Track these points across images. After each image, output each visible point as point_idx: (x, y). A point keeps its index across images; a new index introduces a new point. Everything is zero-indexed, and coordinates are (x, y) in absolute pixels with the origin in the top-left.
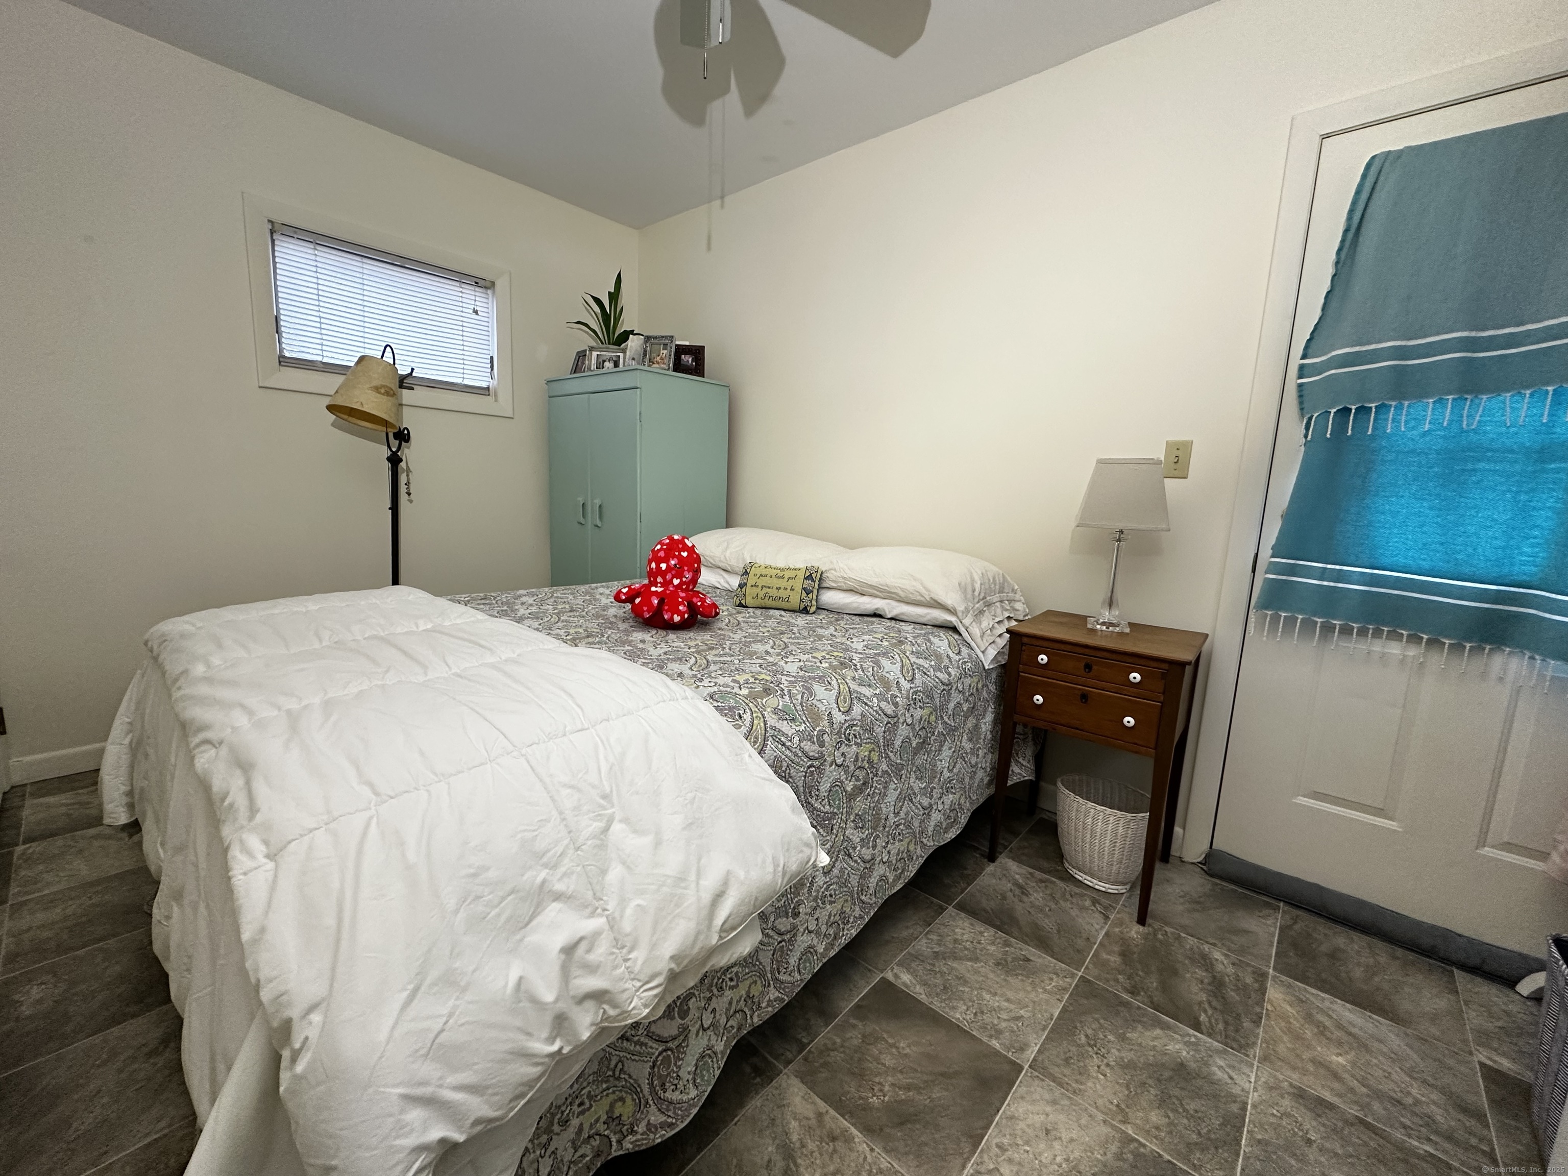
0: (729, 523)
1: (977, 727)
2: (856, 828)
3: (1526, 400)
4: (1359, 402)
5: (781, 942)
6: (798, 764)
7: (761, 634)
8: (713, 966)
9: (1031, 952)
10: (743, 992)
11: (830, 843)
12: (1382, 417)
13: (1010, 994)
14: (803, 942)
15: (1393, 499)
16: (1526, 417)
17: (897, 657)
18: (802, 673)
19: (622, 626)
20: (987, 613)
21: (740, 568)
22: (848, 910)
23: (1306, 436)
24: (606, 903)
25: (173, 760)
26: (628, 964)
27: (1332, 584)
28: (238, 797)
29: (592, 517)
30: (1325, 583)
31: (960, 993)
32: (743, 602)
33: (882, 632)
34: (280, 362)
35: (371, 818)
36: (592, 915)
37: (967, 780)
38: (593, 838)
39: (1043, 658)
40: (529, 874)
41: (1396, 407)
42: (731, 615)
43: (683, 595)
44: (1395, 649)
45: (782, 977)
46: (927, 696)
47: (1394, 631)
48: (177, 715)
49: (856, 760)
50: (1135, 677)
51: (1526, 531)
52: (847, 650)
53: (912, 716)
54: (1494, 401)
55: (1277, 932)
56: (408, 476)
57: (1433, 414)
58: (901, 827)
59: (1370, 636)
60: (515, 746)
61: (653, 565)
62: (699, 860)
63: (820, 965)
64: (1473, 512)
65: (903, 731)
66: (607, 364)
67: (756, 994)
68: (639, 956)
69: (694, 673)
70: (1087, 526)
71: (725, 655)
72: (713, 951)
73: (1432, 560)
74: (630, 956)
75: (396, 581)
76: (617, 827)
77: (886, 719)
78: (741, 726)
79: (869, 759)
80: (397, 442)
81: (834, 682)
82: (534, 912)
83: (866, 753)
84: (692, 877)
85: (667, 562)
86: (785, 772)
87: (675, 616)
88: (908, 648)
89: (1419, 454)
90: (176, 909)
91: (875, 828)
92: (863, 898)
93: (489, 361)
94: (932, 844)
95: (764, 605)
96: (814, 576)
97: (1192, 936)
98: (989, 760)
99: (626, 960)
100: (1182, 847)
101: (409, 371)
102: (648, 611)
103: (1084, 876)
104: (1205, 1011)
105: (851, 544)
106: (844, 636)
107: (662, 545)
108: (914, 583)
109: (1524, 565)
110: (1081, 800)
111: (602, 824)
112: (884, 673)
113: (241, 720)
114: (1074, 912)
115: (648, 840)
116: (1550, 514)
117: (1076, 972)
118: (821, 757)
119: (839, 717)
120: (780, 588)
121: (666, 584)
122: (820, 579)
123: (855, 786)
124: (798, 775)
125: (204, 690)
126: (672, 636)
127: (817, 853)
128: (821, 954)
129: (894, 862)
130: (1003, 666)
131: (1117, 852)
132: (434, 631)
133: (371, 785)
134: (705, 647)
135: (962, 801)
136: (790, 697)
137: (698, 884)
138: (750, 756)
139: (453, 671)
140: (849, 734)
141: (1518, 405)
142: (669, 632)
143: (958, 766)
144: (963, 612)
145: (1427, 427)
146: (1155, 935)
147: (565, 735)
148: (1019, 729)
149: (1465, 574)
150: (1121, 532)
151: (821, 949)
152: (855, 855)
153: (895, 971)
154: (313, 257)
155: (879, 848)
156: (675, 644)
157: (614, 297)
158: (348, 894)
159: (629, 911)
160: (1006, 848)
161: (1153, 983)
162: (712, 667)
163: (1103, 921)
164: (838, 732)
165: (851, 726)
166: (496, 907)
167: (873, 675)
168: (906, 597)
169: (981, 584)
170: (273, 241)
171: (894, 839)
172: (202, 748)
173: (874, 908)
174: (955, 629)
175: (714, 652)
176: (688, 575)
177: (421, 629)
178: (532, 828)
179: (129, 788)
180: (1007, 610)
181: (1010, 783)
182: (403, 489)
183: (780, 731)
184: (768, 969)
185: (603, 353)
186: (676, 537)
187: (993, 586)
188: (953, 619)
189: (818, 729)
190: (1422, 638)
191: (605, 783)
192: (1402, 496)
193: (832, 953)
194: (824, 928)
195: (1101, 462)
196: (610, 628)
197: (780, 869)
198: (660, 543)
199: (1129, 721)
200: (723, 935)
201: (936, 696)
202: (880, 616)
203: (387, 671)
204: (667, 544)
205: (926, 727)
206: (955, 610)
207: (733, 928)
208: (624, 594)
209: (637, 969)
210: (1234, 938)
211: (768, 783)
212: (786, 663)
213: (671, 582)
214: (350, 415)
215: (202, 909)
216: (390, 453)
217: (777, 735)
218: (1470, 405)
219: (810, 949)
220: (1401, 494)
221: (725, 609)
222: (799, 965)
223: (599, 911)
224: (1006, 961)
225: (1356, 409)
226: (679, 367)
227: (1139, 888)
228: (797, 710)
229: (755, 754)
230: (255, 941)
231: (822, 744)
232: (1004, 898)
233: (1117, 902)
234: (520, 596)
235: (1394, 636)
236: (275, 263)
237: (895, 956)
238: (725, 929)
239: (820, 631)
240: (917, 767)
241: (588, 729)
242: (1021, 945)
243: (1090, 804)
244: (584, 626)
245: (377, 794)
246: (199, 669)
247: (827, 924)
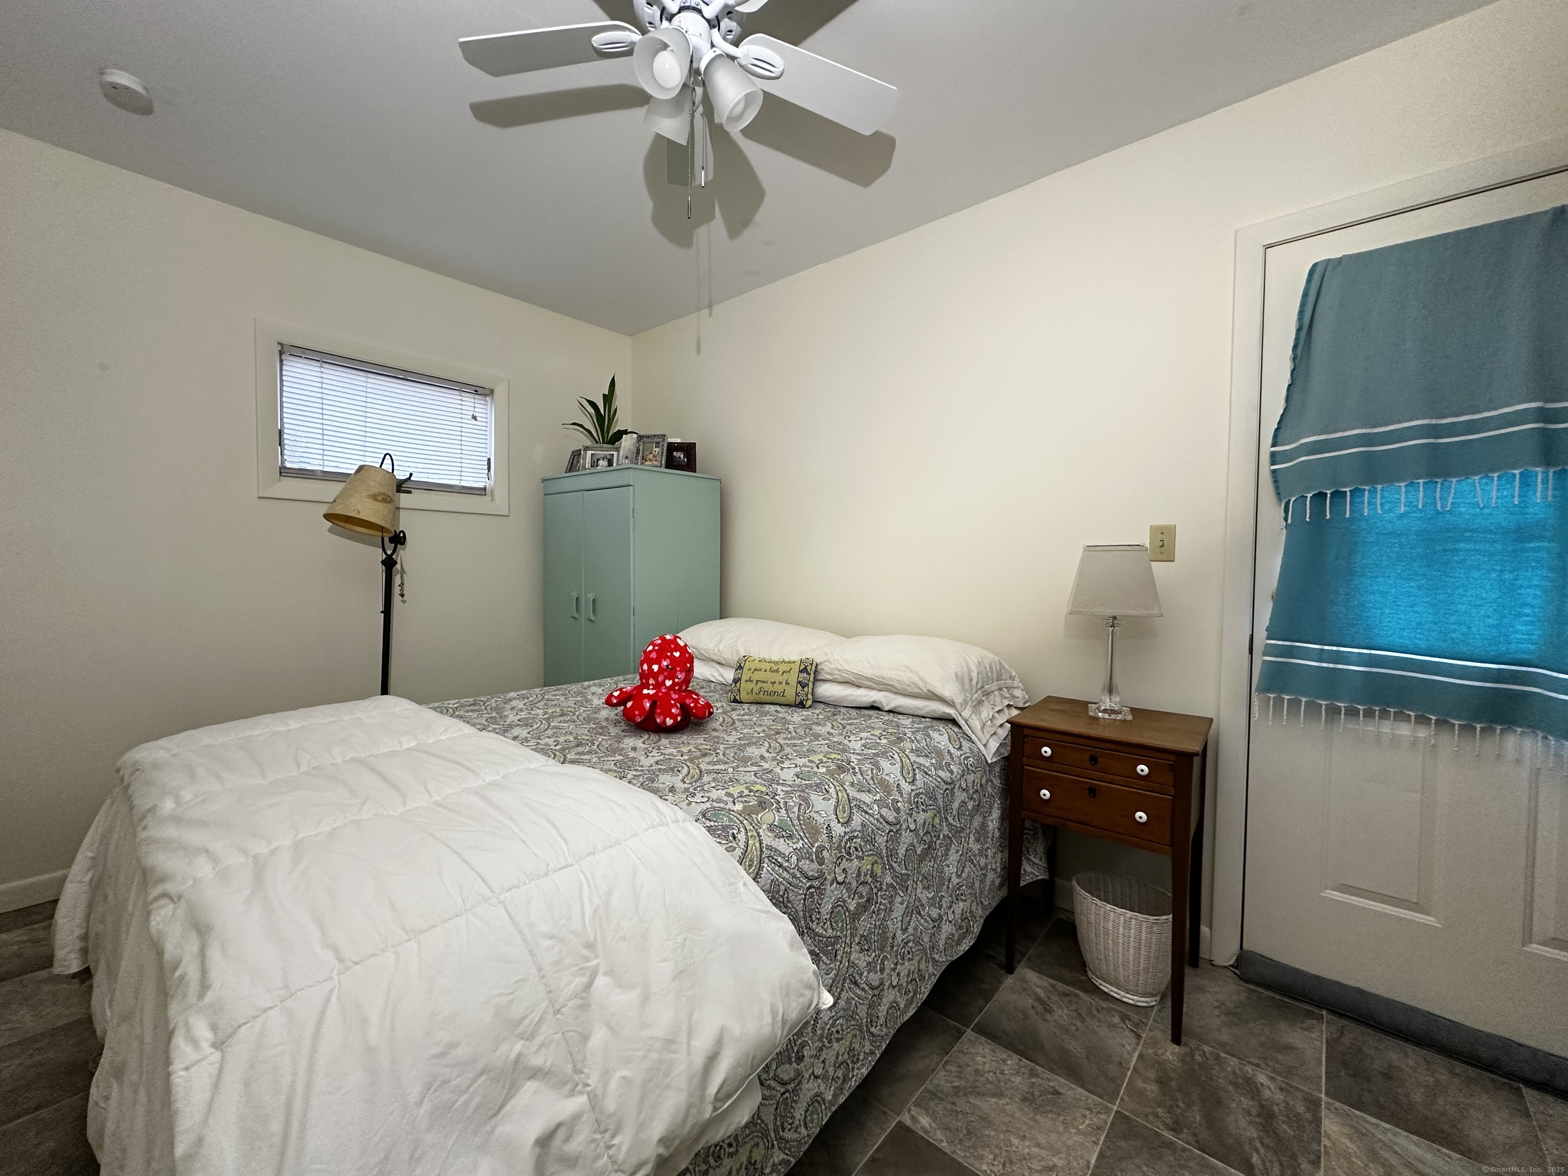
0: (723, 614)
1: (983, 825)
2: (862, 951)
3: (1495, 483)
4: (1334, 487)
5: (784, 1093)
6: (796, 886)
7: (756, 735)
8: (707, 1142)
9: (1059, 1082)
10: (744, 1159)
11: (834, 972)
12: (1358, 500)
13: (1042, 1139)
14: (809, 1090)
15: (1381, 580)
16: (1497, 498)
17: (896, 756)
18: (798, 781)
19: (614, 731)
20: (986, 703)
21: (734, 659)
22: (857, 1046)
23: (1286, 519)
24: (588, 1076)
25: (130, 908)
26: (611, 1152)
27: (1331, 666)
28: (190, 969)
29: (586, 610)
30: (1325, 665)
31: (986, 1138)
32: (738, 698)
33: (880, 728)
34: (281, 473)
35: (332, 990)
36: (572, 1093)
37: (977, 884)
38: (575, 997)
39: (1047, 751)
40: (503, 1048)
41: (1369, 490)
42: (725, 712)
43: (675, 696)
44: (1404, 730)
45: (787, 1135)
46: (930, 798)
47: (1402, 712)
48: (138, 860)
49: (859, 875)
50: (1143, 769)
51: (1518, 609)
52: (844, 751)
53: (915, 821)
54: (1463, 483)
55: (1324, 1046)
56: (402, 577)
57: (1407, 497)
58: (910, 944)
59: (1377, 718)
60: (493, 892)
61: (645, 667)
62: (691, 1015)
63: (829, 1115)
64: (1461, 590)
65: (907, 838)
66: (601, 462)
67: (759, 1158)
68: (623, 1141)
69: (686, 786)
70: (1080, 613)
71: (719, 762)
72: (707, 1126)
73: (1427, 640)
74: (613, 1143)
75: (385, 691)
76: (601, 981)
77: (888, 827)
78: (735, 848)
79: (872, 873)
80: (393, 545)
81: (832, 790)
82: (507, 1094)
83: (869, 867)
84: (683, 1038)
85: (659, 663)
86: (782, 896)
87: (668, 719)
88: (907, 745)
89: (1399, 535)
90: (115, 1085)
91: (882, 949)
92: (873, 1030)
93: (486, 463)
94: (944, 960)
95: (759, 701)
96: (808, 668)
97: (1232, 1056)
98: (999, 860)
99: (609, 1147)
100: (1210, 948)
101: (408, 476)
102: (640, 715)
103: (1110, 987)
104: (1257, 1151)
105: (847, 633)
106: (841, 734)
107: (654, 645)
108: (910, 675)
109: (1522, 643)
110: (1099, 902)
111: (585, 980)
112: (884, 776)
113: (204, 869)
114: (1103, 1031)
115: (634, 995)
116: (1538, 593)
117: (1110, 1105)
118: (821, 876)
119: (838, 829)
120: (775, 682)
121: (658, 686)
122: (816, 671)
123: (858, 904)
124: (797, 900)
125: (170, 831)
126: (664, 741)
127: (819, 994)
128: (830, 1102)
129: (904, 985)
130: (1005, 758)
131: (1142, 960)
132: (419, 751)
133: (336, 950)
134: (699, 753)
135: (974, 908)
136: (786, 810)
137: (689, 1045)
138: (745, 885)
139: (433, 799)
140: (850, 848)
141: (1489, 488)
142: (662, 736)
143: (966, 870)
144: (962, 704)
145: (1402, 509)
146: (1193, 1056)
147: (547, 875)
148: (1028, 824)
149: (1464, 653)
150: (1115, 618)
151: (829, 1096)
152: (862, 982)
153: (913, 1113)
154: (319, 374)
155: (887, 971)
156: (668, 751)
157: (608, 399)
158: (300, 1091)
159: (613, 1085)
160: (1023, 955)
161: (1196, 1116)
162: (706, 778)
163: (1135, 1041)
164: (838, 846)
165: (851, 839)
166: (465, 1092)
167: (872, 778)
168: (903, 689)
169: (978, 673)
170: (281, 361)
171: (903, 959)
172: (162, 902)
173: (885, 1040)
174: (954, 722)
175: (707, 759)
176: (681, 676)
177: (404, 747)
178: (510, 991)
179: (84, 931)
180: (1006, 698)
181: (1022, 884)
182: (396, 590)
183: (776, 850)
184: (771, 1127)
185: (597, 452)
186: (668, 637)
187: (990, 674)
188: (951, 711)
189: (816, 845)
190: (1431, 719)
191: (589, 929)
192: (1389, 577)
193: (842, 1099)
194: (831, 1071)
195: (1090, 549)
196: (601, 734)
197: (780, 1018)
198: (652, 643)
199: (1141, 816)
200: (718, 1105)
201: (939, 797)
202: (878, 709)
203: (363, 803)
204: (659, 645)
205: (931, 830)
206: (953, 703)
207: (729, 1096)
208: (616, 698)
209: (621, 1157)
210: (1280, 1057)
211: (765, 915)
212: (782, 769)
213: (663, 683)
214: (346, 522)
215: (142, 1097)
216: (384, 556)
217: (774, 856)
218: (1441, 488)
219: (818, 1098)
220: (1387, 574)
221: (719, 706)
222: (806, 1117)
223: (579, 1087)
224: (1033, 1095)
225: (1331, 494)
226: (671, 463)
227: (1170, 998)
228: (794, 825)
229: (749, 880)
230: (189, 1157)
231: (821, 862)
232: (1026, 1017)
233: (1147, 1017)
234: (510, 700)
235: (1401, 717)
236: (282, 381)
237: (911, 1094)
238: (719, 1098)
239: (817, 729)
240: (923, 875)
241: (572, 865)
242: (1048, 1074)
243: (1109, 907)
244: (575, 732)
245: (340, 960)
246: (168, 805)
247: (834, 1065)
